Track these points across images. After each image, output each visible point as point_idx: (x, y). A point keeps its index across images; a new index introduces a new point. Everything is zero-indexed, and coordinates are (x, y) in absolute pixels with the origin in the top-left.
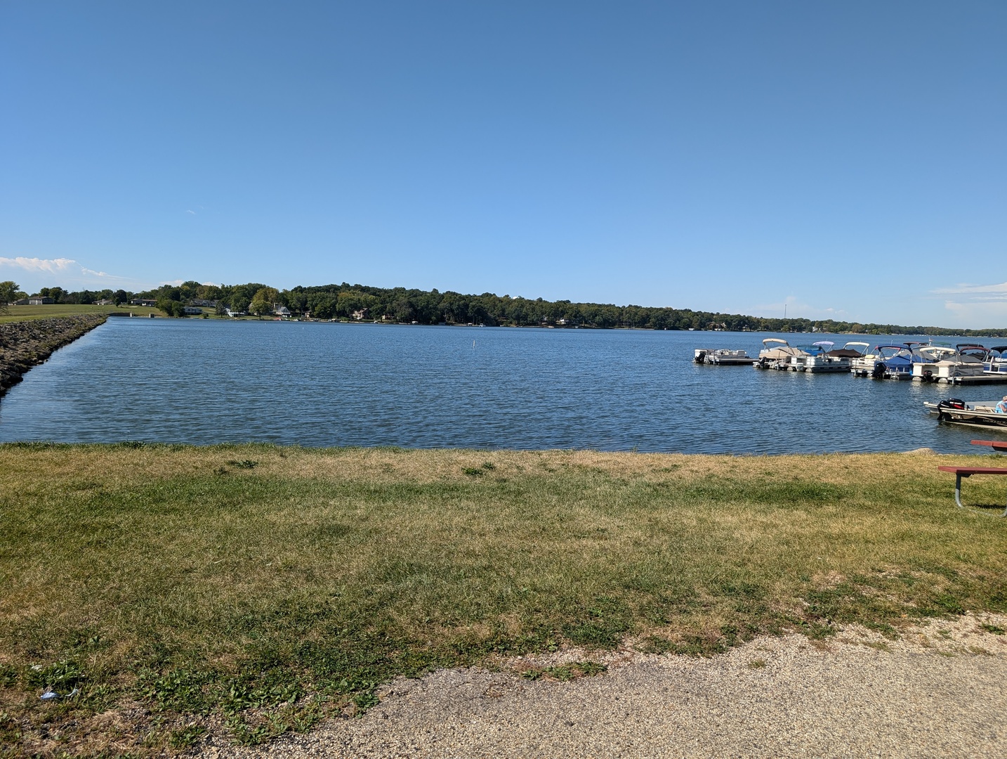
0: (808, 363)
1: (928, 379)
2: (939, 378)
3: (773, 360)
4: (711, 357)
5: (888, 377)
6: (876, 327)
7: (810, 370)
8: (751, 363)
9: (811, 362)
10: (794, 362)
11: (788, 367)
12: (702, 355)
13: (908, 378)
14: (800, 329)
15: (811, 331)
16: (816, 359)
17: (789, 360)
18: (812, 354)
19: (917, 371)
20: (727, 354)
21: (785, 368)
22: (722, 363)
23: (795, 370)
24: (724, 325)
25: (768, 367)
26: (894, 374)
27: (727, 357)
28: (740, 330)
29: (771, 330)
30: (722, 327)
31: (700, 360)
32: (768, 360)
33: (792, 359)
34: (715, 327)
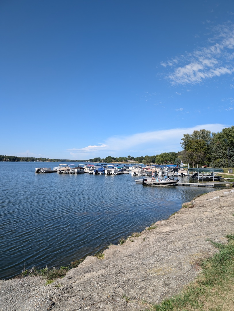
0: (75, 171)
1: (109, 174)
2: (112, 173)
3: (64, 171)
4: (42, 170)
5: (99, 174)
6: (54, 160)
7: (76, 173)
8: (56, 172)
9: (76, 171)
10: (71, 171)
11: (69, 173)
12: (39, 170)
13: (104, 174)
14: (33, 160)
15: (36, 161)
16: (78, 170)
17: (68, 170)
18: (76, 168)
19: (106, 172)
20: (46, 169)
21: (68, 173)
22: (46, 172)
23: (71, 173)
24: (8, 159)
25: (62, 173)
26: (100, 173)
27: (46, 170)
28: (14, 161)
29: (24, 161)
30: (8, 160)
31: (38, 172)
32: (62, 171)
33: (70, 170)
34: (5, 160)
